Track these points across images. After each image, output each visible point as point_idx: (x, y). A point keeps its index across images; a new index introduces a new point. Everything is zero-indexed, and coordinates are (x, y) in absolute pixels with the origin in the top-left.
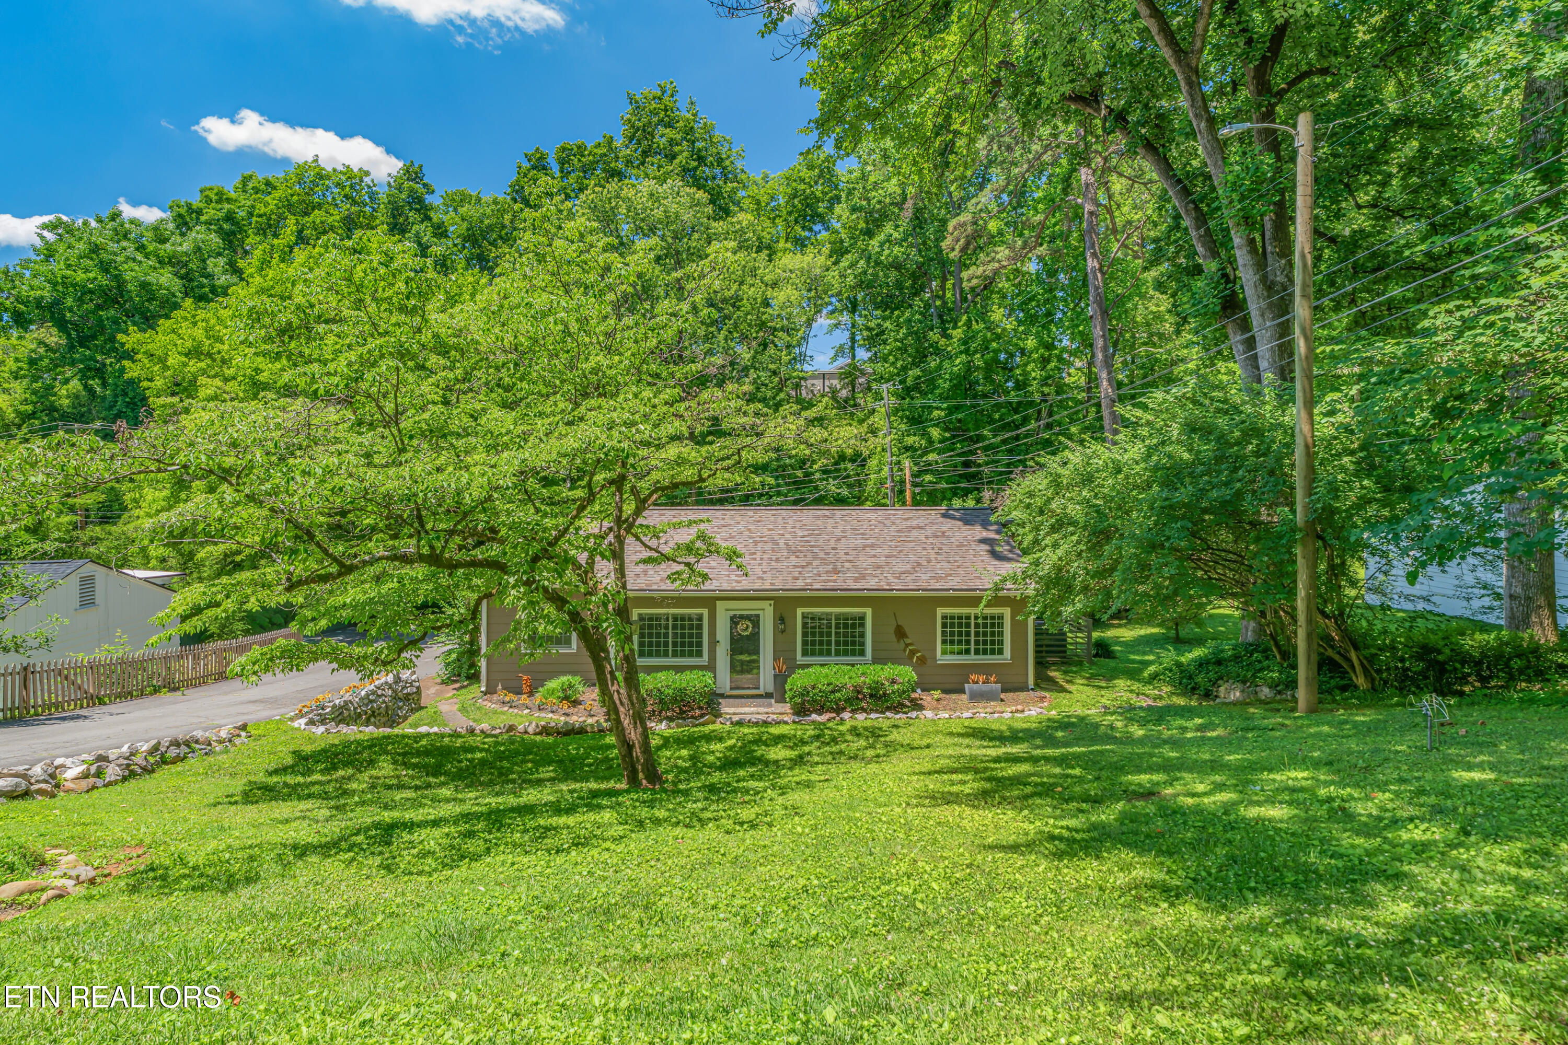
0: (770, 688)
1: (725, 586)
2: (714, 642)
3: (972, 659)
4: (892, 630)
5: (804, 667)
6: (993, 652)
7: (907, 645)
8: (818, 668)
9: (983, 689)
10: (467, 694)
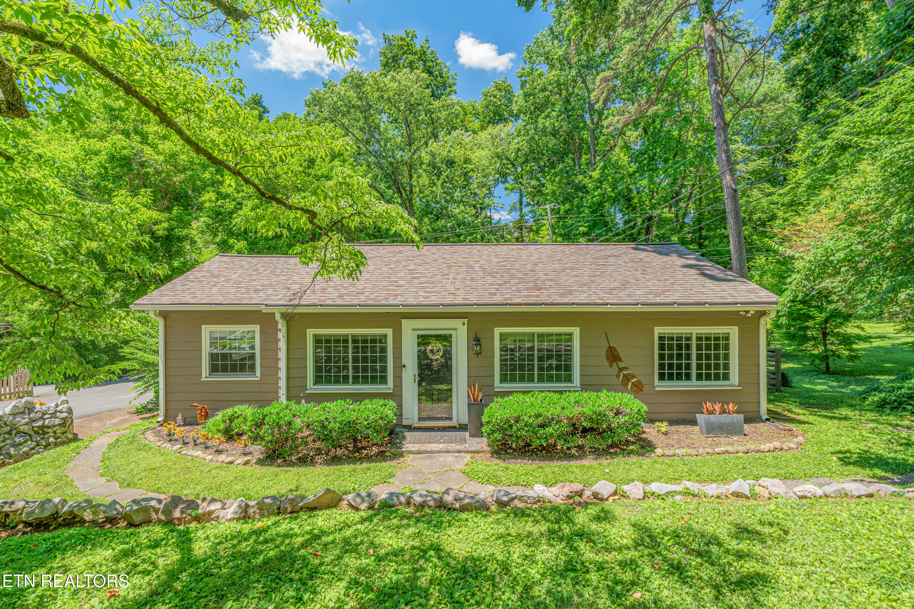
0: (464, 419)
1: (411, 301)
2: (399, 367)
3: (694, 385)
4: (603, 352)
5: (504, 394)
6: (717, 377)
7: (621, 370)
8: (521, 396)
9: (723, 420)
10: (146, 424)
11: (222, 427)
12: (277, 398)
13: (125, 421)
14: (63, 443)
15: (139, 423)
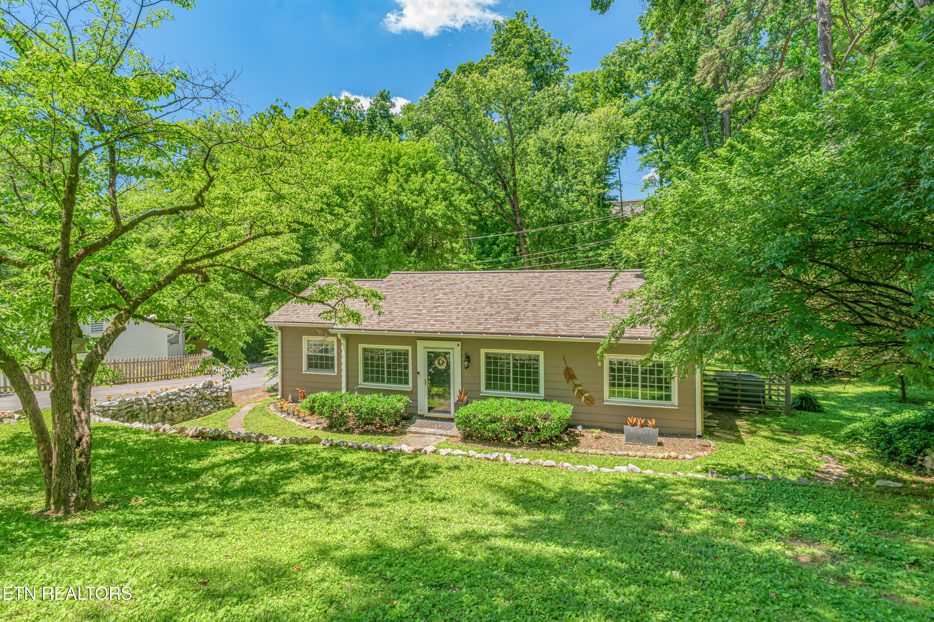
1: (421, 328)
2: (416, 373)
3: (639, 402)
4: (562, 370)
5: (487, 398)
6: (660, 398)
7: (576, 386)
8: (499, 400)
9: (640, 432)
10: (272, 400)
11: (308, 406)
12: (340, 390)
13: (260, 397)
14: (227, 408)
15: (268, 398)
